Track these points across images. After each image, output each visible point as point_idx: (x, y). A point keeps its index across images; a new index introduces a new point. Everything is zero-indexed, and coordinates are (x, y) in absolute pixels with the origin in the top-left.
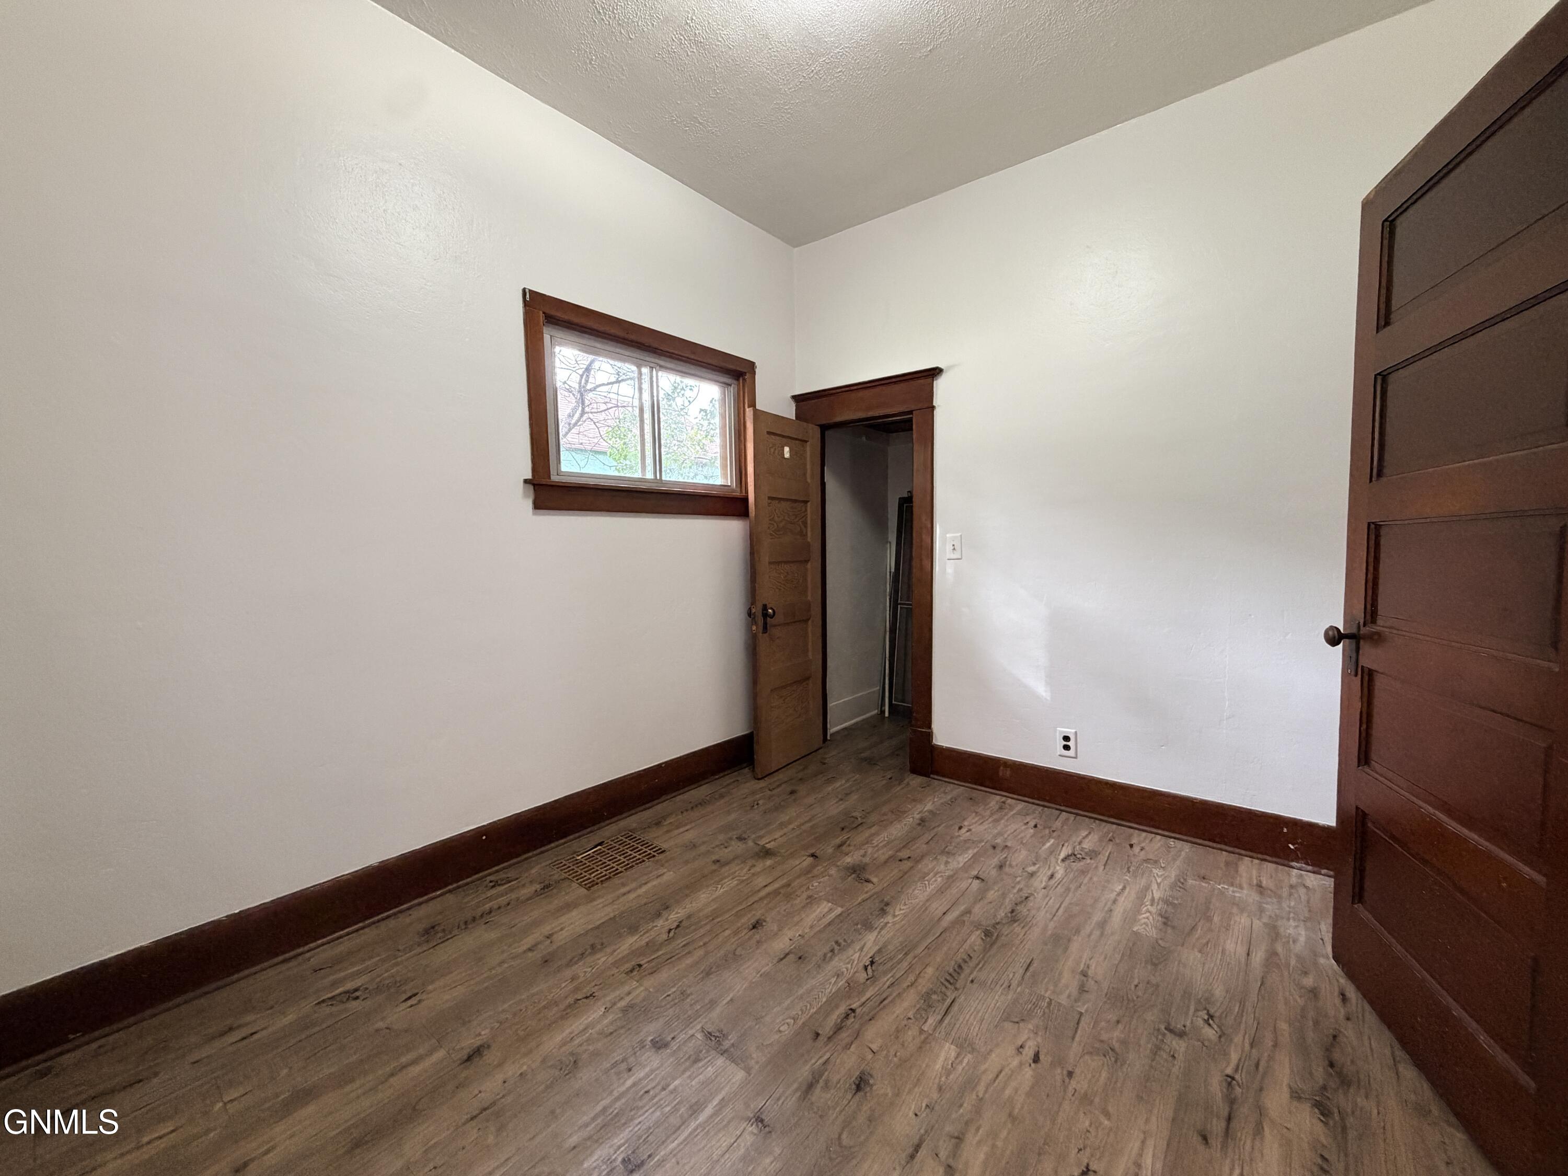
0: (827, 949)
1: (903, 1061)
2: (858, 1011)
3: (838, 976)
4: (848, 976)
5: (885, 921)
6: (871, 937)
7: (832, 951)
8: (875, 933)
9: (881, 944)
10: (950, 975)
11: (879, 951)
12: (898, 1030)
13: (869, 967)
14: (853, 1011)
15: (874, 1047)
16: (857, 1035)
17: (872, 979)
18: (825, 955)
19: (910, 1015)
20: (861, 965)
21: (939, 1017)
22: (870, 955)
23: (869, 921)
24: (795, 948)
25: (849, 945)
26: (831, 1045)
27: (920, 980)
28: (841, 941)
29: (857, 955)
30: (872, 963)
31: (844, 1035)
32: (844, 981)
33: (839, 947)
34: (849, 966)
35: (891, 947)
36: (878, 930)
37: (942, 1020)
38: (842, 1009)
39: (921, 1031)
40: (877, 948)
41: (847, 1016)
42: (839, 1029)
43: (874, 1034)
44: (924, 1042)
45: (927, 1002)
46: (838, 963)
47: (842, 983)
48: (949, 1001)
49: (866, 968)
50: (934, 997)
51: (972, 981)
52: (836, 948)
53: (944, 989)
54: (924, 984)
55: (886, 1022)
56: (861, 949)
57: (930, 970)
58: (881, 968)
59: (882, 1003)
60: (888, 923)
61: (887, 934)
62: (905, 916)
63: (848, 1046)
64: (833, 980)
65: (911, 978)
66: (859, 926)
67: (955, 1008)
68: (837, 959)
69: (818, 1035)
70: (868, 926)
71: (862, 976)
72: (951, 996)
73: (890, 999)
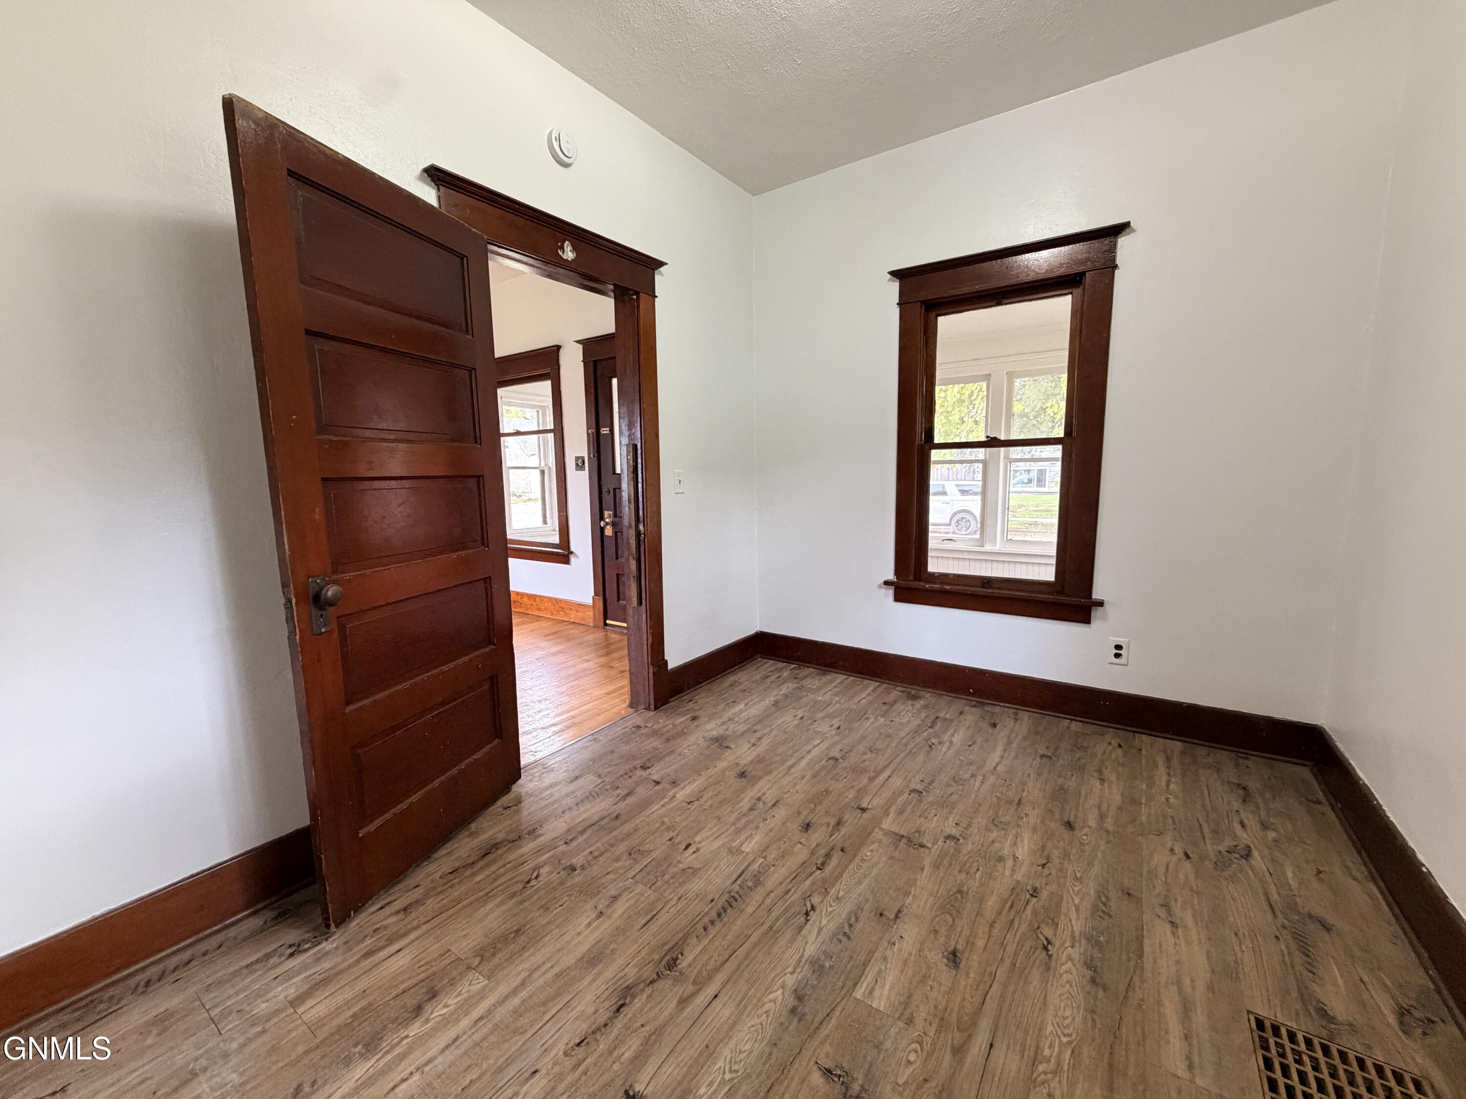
0: (858, 927)
1: (779, 839)
2: (815, 868)
3: (837, 898)
4: (829, 898)
5: (795, 975)
6: (811, 950)
7: (851, 926)
8: (807, 954)
9: (800, 938)
10: (731, 906)
11: (801, 928)
12: (783, 857)
13: (809, 909)
14: (818, 868)
15: (799, 846)
16: (812, 853)
17: (806, 897)
18: (857, 919)
19: (772, 868)
20: (817, 912)
21: (750, 868)
22: (810, 923)
23: (816, 974)
24: (892, 927)
25: (835, 935)
26: (831, 845)
27: (761, 899)
28: (844, 940)
29: (824, 922)
30: (807, 914)
31: (823, 852)
32: (831, 893)
33: (845, 933)
34: (830, 910)
35: (788, 935)
36: (803, 960)
37: (749, 865)
38: (828, 869)
39: (765, 858)
40: (804, 932)
41: (823, 864)
42: (828, 856)
43: (801, 854)
44: (764, 851)
45: (758, 880)
46: (844, 910)
47: (833, 891)
48: (739, 882)
49: (813, 908)
50: (750, 884)
51: (712, 901)
52: (847, 930)
53: (741, 893)
54: (758, 895)
55: (792, 863)
56: (820, 930)
57: (750, 910)
58: (798, 909)
59: (795, 877)
60: (792, 973)
61: (791, 957)
62: (768, 990)
63: (818, 845)
64: (841, 894)
65: (768, 901)
66: (827, 965)
67: (734, 877)
68: (844, 916)
69: (842, 850)
70: (818, 967)
71: (816, 900)
72: (736, 887)
73: (788, 880)
